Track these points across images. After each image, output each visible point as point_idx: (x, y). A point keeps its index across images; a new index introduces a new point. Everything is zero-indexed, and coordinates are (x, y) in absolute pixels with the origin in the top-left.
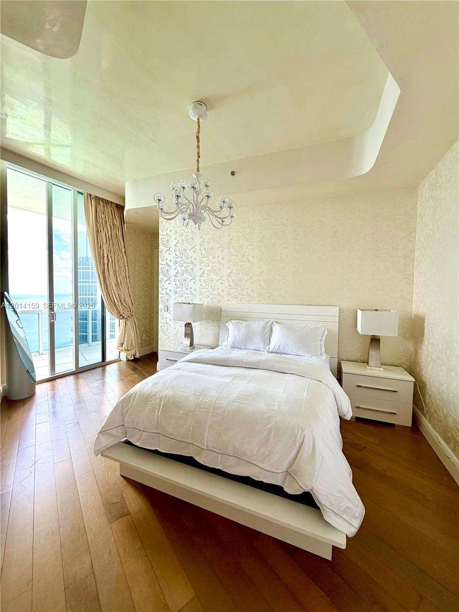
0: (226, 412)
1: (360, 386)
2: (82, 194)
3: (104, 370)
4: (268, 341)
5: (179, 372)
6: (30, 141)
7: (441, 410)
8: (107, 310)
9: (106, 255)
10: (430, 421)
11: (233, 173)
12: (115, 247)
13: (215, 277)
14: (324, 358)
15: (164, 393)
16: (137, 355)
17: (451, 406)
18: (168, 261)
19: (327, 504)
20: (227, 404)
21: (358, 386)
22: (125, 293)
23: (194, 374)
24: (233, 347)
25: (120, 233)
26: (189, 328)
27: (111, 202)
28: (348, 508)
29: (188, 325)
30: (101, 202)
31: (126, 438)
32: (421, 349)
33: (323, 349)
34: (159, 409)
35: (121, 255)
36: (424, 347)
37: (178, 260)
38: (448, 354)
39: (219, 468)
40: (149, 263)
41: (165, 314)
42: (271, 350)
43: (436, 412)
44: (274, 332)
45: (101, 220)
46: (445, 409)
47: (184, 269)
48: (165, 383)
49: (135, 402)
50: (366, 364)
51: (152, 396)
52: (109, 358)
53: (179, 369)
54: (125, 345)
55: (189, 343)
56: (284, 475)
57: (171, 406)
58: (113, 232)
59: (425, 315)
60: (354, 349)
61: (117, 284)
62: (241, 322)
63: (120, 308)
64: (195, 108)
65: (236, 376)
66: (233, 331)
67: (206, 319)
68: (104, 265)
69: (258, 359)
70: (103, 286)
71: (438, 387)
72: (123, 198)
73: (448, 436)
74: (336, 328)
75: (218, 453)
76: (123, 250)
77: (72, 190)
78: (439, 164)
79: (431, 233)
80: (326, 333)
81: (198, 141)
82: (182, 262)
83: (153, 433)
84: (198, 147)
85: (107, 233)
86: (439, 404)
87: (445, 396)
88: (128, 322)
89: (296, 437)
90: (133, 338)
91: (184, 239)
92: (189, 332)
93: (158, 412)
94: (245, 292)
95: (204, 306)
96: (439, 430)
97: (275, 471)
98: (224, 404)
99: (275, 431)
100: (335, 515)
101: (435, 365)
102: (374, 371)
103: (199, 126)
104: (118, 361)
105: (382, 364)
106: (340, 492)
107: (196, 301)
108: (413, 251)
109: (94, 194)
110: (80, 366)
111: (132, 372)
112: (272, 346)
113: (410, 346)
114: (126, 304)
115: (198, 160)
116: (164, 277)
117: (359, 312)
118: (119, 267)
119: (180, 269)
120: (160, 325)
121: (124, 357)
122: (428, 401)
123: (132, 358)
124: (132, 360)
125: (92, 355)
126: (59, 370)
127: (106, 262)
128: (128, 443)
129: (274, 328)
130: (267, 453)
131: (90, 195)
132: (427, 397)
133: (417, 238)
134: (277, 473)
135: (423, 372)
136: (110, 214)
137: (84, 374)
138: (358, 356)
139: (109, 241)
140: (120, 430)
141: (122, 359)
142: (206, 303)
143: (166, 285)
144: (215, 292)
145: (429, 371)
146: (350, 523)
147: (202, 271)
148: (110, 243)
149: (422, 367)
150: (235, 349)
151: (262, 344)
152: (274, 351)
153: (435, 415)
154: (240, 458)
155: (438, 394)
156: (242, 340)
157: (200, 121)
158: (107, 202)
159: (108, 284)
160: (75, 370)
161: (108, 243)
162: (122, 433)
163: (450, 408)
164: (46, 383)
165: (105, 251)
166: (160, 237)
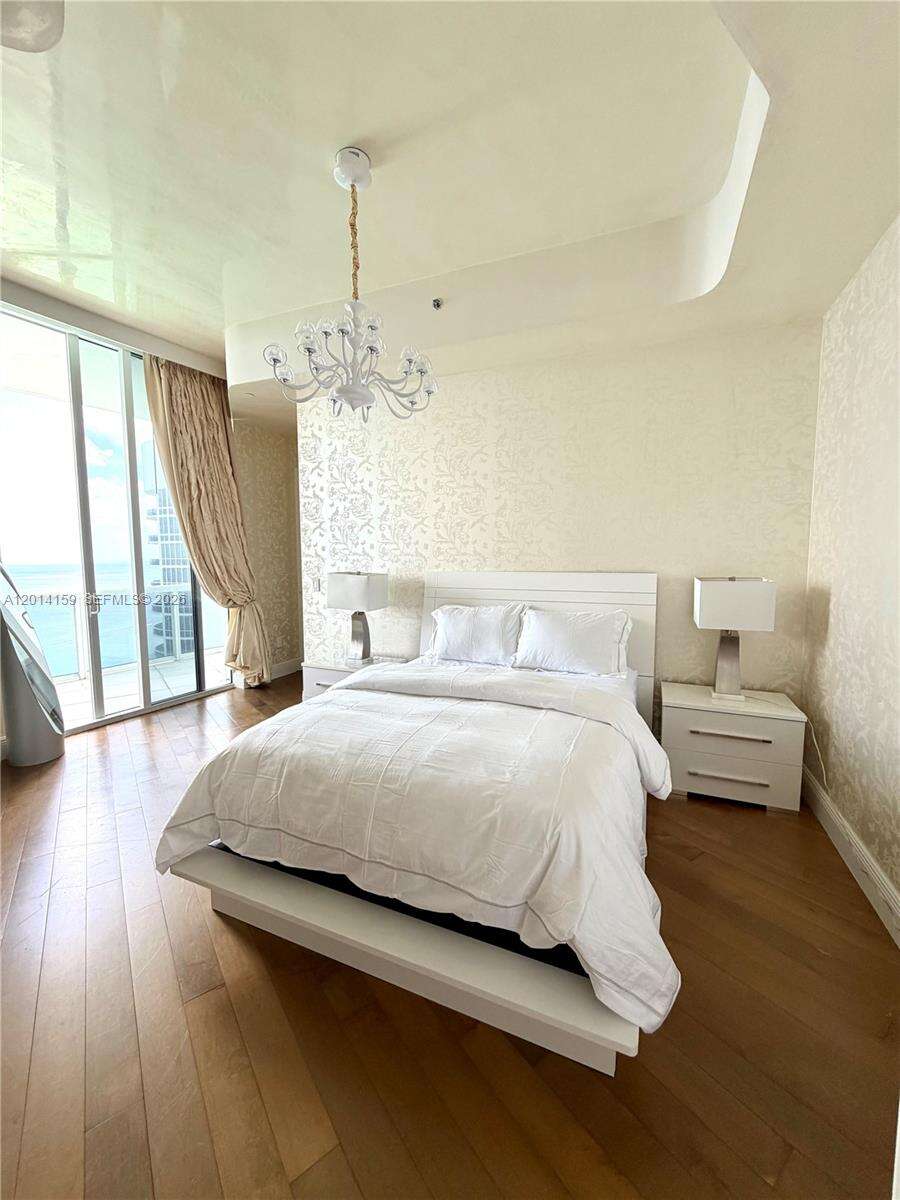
0: (408, 788)
1: (698, 733)
2: (140, 357)
3: (201, 708)
4: (513, 646)
5: (325, 709)
6: (20, 248)
7: (857, 780)
8: (202, 590)
9: (193, 481)
10: (834, 799)
11: (437, 304)
12: (211, 465)
13: (410, 519)
14: (624, 677)
15: (291, 750)
16: (265, 676)
17: (877, 770)
18: (317, 489)
19: (602, 969)
20: (411, 772)
21: (692, 732)
22: (237, 558)
23: (353, 713)
24: (446, 658)
25: (221, 435)
26: (360, 623)
27: (201, 373)
28: (644, 976)
29: (359, 617)
30: (179, 374)
31: (219, 841)
32: (822, 655)
33: (623, 659)
34: (279, 781)
35: (226, 480)
36: (827, 653)
37: (337, 486)
38: (873, 664)
39: (395, 896)
40: (284, 494)
41: (317, 596)
42: (518, 663)
43: (847, 782)
44: (525, 626)
45: (181, 409)
46: (865, 776)
47: (348, 505)
48: (292, 731)
49: (234, 770)
50: (710, 688)
51: (266, 758)
52: (210, 684)
53: (326, 703)
54: (240, 658)
55: (360, 654)
56: (522, 911)
57: (302, 776)
58: (206, 433)
59: (830, 588)
60: (688, 659)
61: (220, 539)
62: (461, 607)
63: (227, 585)
64: (343, 161)
65: (440, 716)
66: (445, 626)
67: (395, 605)
68: (191, 501)
69: (485, 680)
70: (191, 542)
71: (853, 733)
72: (222, 364)
73: (869, 828)
74: (650, 616)
75: (393, 868)
76: (230, 471)
77: (121, 351)
78: (865, 265)
79: (845, 416)
80: (629, 626)
81: (354, 234)
82: (345, 491)
83: (267, 829)
84: (354, 246)
85: (194, 435)
86: (854, 765)
87: (864, 751)
88: (245, 613)
89: (544, 838)
90: (256, 644)
91: (346, 444)
92: (361, 629)
93: (278, 787)
94: (470, 549)
95: (390, 579)
96: (851, 818)
97: (502, 904)
98: (405, 771)
99: (502, 823)
100: (618, 989)
101: (847, 688)
102: (728, 701)
103: (355, 201)
104: (230, 688)
105: (743, 688)
106: (629, 945)
107: (375, 569)
108: (809, 455)
109: (164, 356)
110: (154, 699)
111: (254, 710)
112: (520, 655)
113: (802, 650)
114: (239, 578)
115: (355, 275)
116: (309, 523)
117: (698, 584)
118: (224, 505)
119: (341, 506)
120: (305, 617)
121: (239, 680)
122: (833, 758)
123: (256, 683)
124: (256, 688)
125: (177, 679)
126: (111, 708)
127: (195, 495)
128: (224, 848)
129: (525, 619)
130: (486, 866)
131: (157, 359)
132: (832, 751)
133: (819, 428)
134: (506, 907)
135: (825, 702)
136: (199, 395)
137: (161, 715)
138: (697, 672)
139: (200, 452)
140: (208, 823)
141: (236, 685)
142: (393, 573)
143: (315, 538)
144: (412, 550)
145: (836, 703)
146: (649, 1007)
147: (384, 508)
148: (201, 456)
149: (824, 693)
150: (448, 662)
151: (501, 653)
152: (525, 665)
153: (846, 788)
154: (435, 878)
155: (852, 745)
156: (462, 643)
157: (358, 189)
158: (191, 373)
159: (201, 538)
160: (142, 707)
161: (198, 456)
162: (211, 830)
163: (874, 774)
164: (86, 734)
165: (192, 472)
166: (300, 442)
